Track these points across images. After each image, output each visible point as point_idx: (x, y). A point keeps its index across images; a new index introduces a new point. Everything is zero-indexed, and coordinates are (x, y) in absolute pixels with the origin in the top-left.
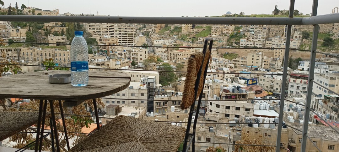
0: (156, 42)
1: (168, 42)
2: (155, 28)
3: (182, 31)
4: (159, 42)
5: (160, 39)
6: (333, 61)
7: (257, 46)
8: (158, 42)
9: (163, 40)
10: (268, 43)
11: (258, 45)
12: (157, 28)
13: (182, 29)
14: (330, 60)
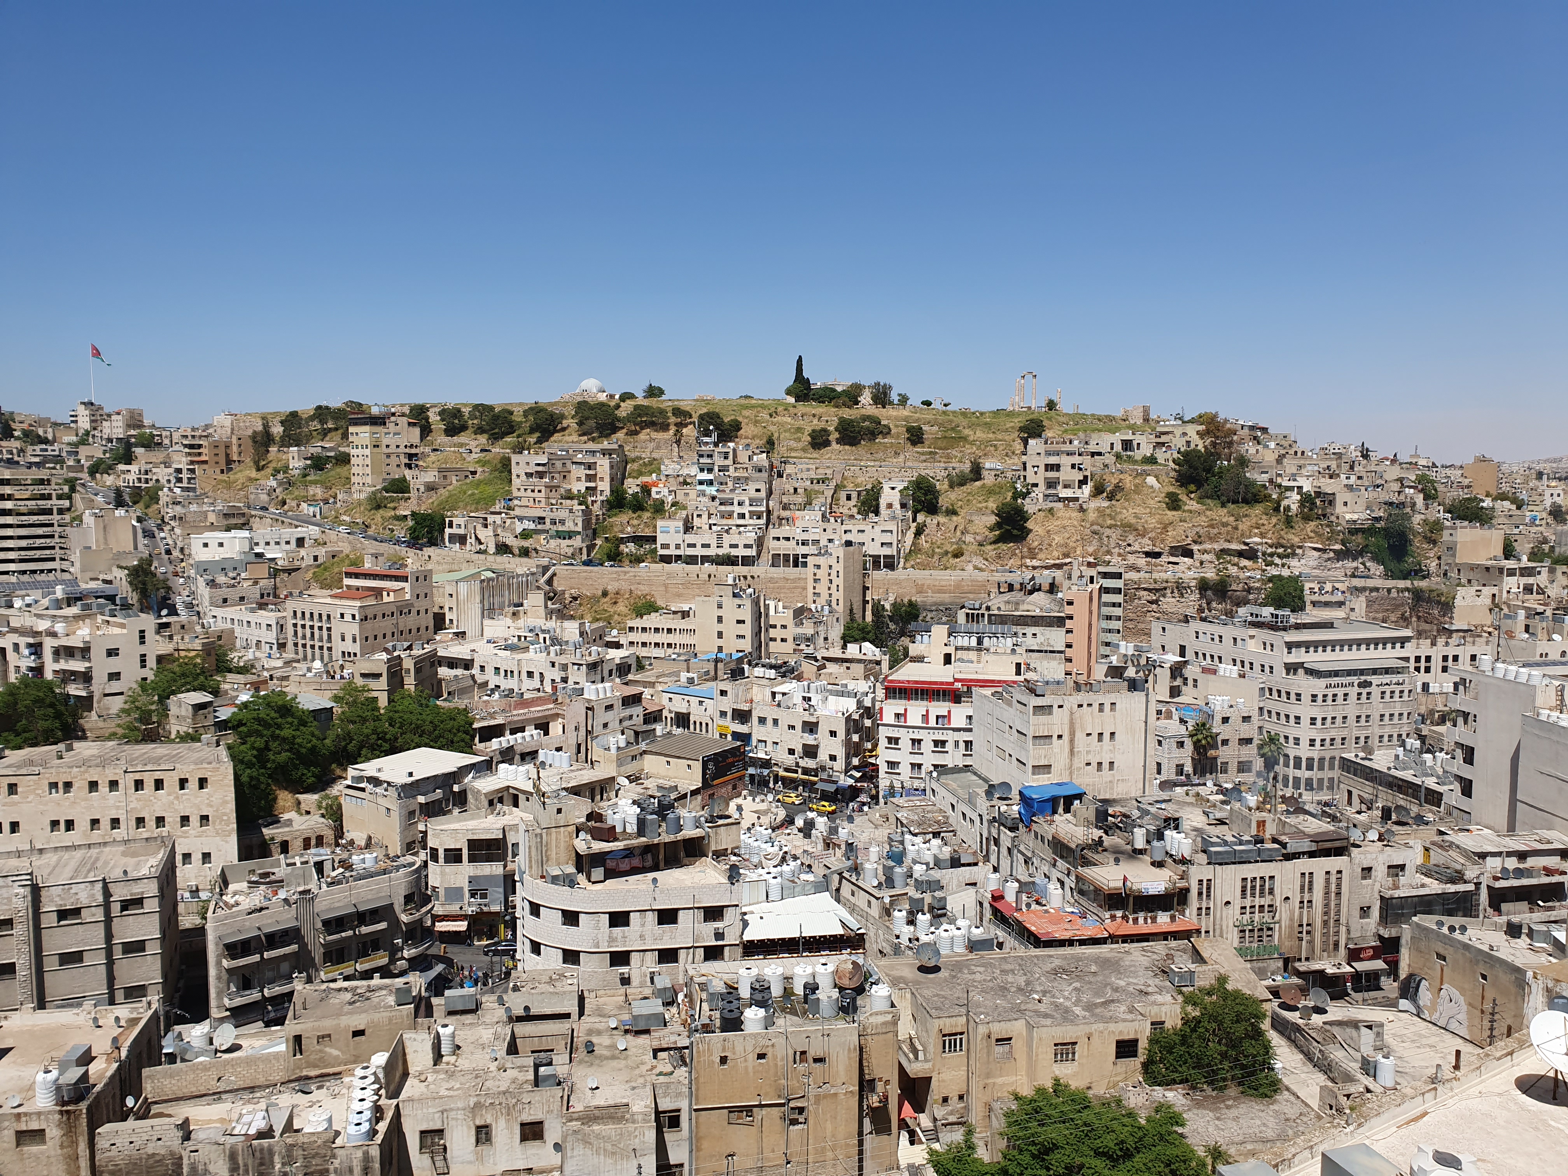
0: (206, 545)
1: (277, 543)
2: (192, 463)
3: (354, 479)
4: (221, 545)
5: (228, 529)
6: (1038, 611)
7: (734, 552)
8: (213, 544)
9: (246, 534)
10: (778, 539)
11: (735, 546)
12: (205, 462)
13: (354, 470)
14: (1025, 607)
